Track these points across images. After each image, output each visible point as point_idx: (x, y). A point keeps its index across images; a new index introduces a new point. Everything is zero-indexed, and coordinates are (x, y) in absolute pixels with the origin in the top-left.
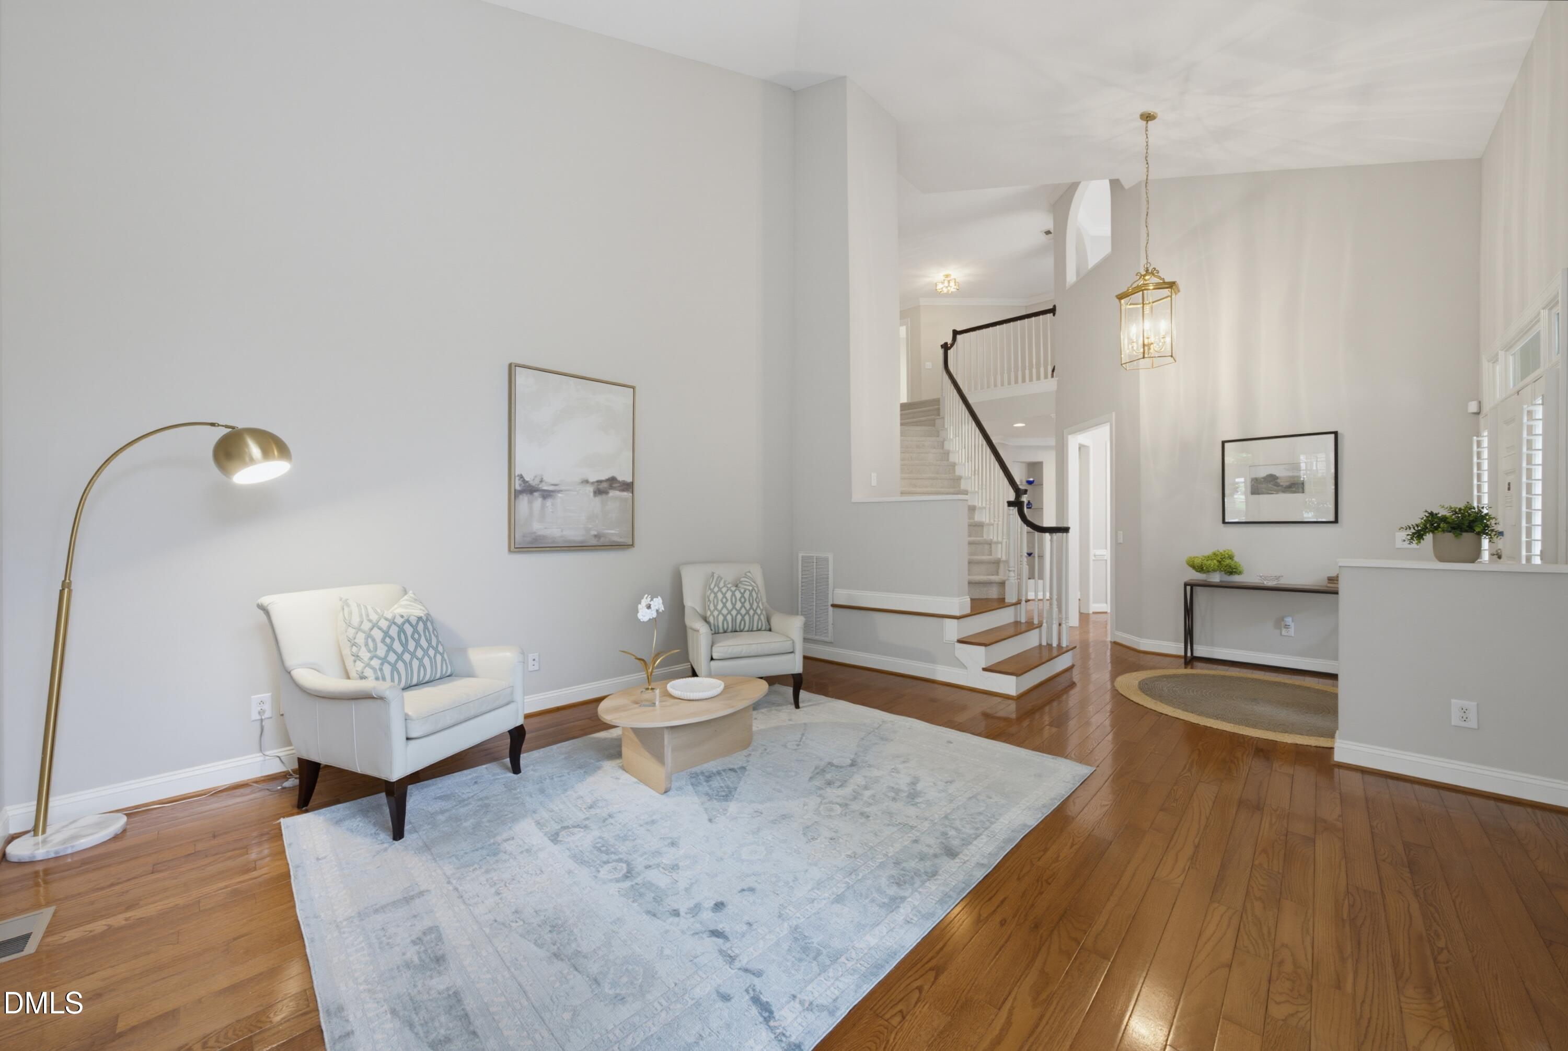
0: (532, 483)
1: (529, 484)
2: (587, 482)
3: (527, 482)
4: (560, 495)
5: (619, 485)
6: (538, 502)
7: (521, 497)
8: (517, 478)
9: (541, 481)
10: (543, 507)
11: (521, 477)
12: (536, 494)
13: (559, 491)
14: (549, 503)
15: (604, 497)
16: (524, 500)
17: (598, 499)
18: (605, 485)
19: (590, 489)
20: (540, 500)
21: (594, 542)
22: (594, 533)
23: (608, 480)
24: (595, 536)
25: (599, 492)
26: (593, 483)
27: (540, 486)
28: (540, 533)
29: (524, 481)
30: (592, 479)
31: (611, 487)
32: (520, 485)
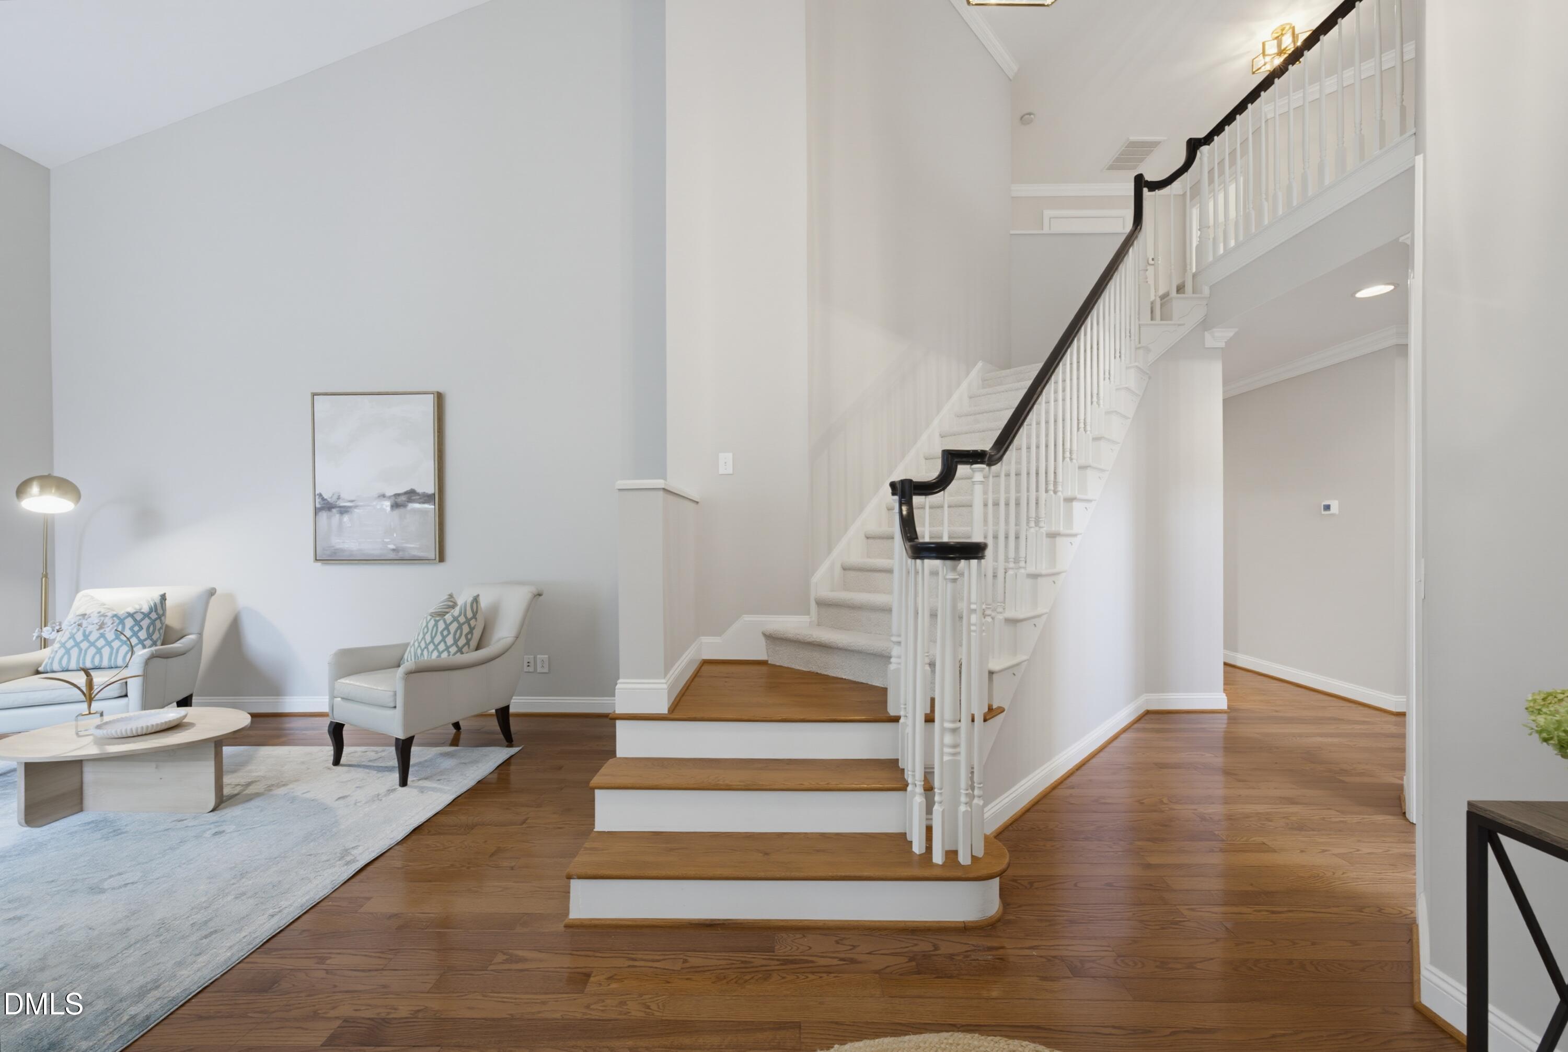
0: (329, 500)
1: (328, 502)
2: (384, 496)
3: (326, 500)
4: (355, 510)
5: (419, 497)
6: (336, 517)
7: (320, 513)
8: (317, 497)
9: (339, 498)
10: (341, 521)
11: (320, 495)
12: (334, 510)
13: (356, 507)
14: (346, 518)
15: (402, 510)
16: (323, 516)
17: (397, 512)
18: (403, 498)
19: (387, 504)
20: (338, 516)
21: (392, 556)
22: (391, 546)
23: (406, 493)
24: (394, 550)
25: (396, 506)
26: (390, 497)
27: (337, 503)
28: (338, 547)
29: (323, 499)
30: (390, 492)
31: (410, 501)
32: (319, 502)
